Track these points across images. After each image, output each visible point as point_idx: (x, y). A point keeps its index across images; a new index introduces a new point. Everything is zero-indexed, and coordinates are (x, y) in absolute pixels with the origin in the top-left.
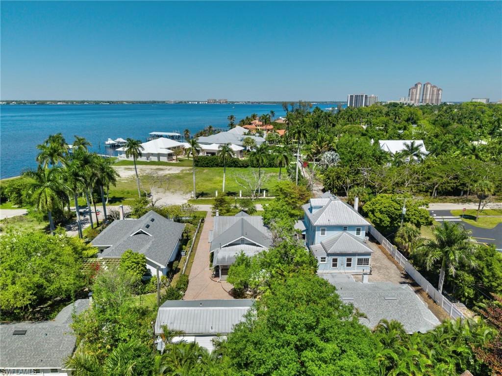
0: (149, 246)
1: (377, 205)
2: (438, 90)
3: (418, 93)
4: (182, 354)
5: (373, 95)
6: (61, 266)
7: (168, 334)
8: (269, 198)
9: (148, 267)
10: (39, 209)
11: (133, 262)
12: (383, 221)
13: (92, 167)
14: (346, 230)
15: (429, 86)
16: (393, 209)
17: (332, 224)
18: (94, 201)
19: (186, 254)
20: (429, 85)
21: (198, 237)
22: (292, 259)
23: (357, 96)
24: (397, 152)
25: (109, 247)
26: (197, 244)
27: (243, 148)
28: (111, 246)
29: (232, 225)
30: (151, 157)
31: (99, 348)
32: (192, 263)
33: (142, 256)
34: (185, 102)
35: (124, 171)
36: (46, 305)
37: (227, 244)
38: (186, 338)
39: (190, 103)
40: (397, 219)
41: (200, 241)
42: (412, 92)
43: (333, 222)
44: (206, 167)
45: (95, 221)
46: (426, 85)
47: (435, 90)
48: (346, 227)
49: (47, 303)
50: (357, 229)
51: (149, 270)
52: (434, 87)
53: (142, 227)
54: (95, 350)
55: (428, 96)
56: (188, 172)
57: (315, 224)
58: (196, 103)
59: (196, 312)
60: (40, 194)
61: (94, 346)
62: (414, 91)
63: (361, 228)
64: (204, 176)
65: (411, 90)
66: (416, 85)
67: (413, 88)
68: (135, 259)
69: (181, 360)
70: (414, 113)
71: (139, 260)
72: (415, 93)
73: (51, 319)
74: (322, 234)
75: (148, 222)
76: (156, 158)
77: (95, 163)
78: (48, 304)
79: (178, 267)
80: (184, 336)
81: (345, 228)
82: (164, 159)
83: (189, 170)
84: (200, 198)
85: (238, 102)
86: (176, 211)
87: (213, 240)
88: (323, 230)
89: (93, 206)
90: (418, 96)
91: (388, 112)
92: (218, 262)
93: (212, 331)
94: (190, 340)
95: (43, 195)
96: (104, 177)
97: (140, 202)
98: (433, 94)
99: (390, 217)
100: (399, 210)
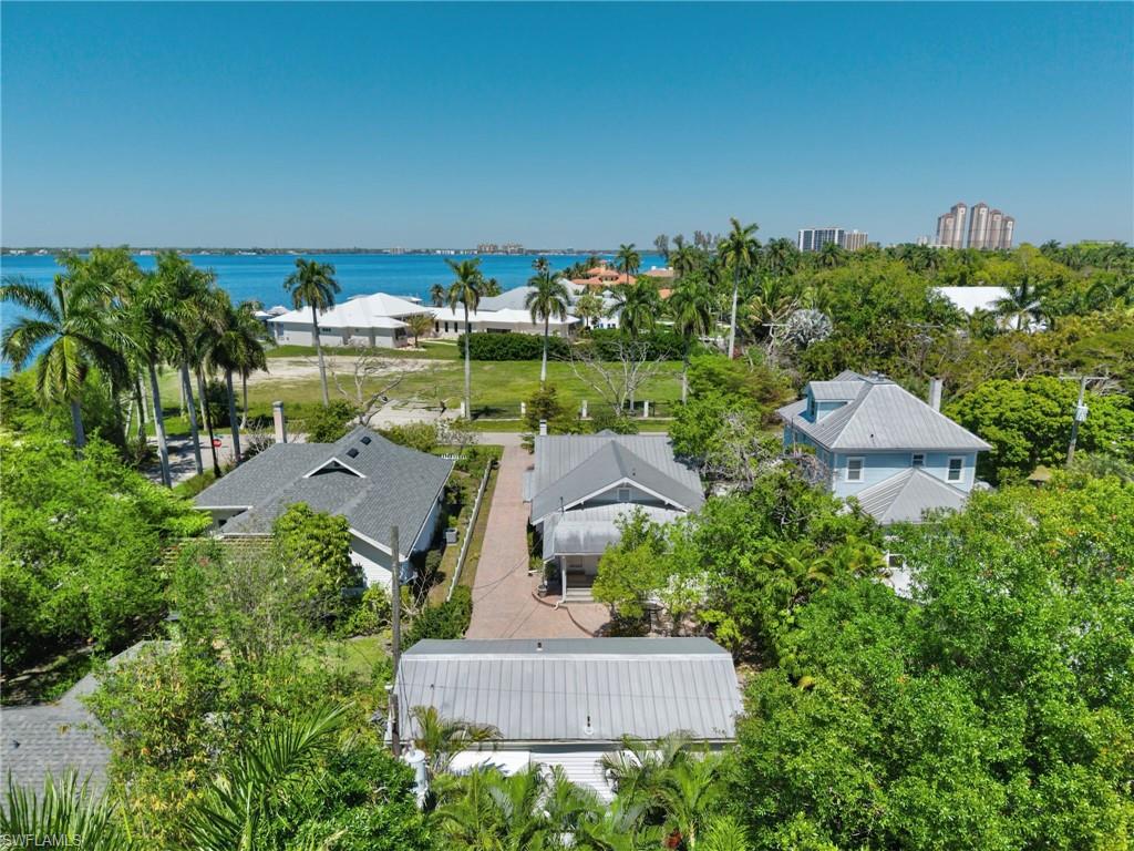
0: (359, 501)
1: (988, 407)
2: (1005, 221)
3: (959, 227)
4: (502, 810)
5: (855, 232)
6: (89, 538)
7: (441, 740)
8: (658, 419)
9: (356, 558)
10: (43, 394)
11: (311, 537)
12: (1011, 449)
13: (201, 304)
14: (920, 463)
15: (983, 212)
16: (1040, 414)
17: (883, 447)
18: (208, 421)
19: (458, 539)
20: (985, 209)
21: (486, 500)
22: (803, 523)
23: (821, 232)
24: (977, 309)
25: (244, 511)
26: (487, 516)
27: (577, 320)
28: (250, 507)
29: (586, 458)
30: (353, 337)
31: (189, 785)
32: (477, 559)
33: (340, 521)
34: (427, 251)
35: (286, 367)
36: (50, 667)
37: (582, 501)
38: (497, 758)
39: (439, 252)
40: (1050, 441)
41: (492, 509)
42: (945, 226)
43: (885, 441)
44: (488, 359)
45: (208, 464)
46: (976, 210)
47: (998, 219)
48: (921, 457)
49: (53, 661)
50: (952, 461)
51: (359, 568)
52: (996, 212)
53: (337, 453)
54: (171, 794)
55: (982, 232)
56: (447, 369)
57: (833, 447)
58: (453, 253)
59: (528, 669)
60: (49, 352)
61: (170, 777)
62: (950, 222)
63: (964, 459)
64: (485, 377)
65: (942, 220)
66: (954, 209)
67: (947, 216)
68: (318, 526)
69: (503, 832)
70: (969, 255)
71: (328, 531)
72: (951, 228)
73: (48, 700)
74: (850, 478)
75: (353, 443)
76: (367, 338)
77: (209, 294)
78: (56, 663)
79: (439, 570)
80: (495, 749)
81: (916, 458)
82: (386, 342)
83: (447, 365)
84: (481, 419)
85: (546, 252)
86: (426, 438)
87: (537, 496)
88: (856, 465)
89: (206, 434)
90: (958, 233)
91: (910, 252)
92: (558, 547)
93: (589, 733)
94: (514, 763)
95: (55, 354)
96: (236, 342)
97: (330, 413)
98: (993, 230)
99: (1030, 436)
100: (1055, 415)
